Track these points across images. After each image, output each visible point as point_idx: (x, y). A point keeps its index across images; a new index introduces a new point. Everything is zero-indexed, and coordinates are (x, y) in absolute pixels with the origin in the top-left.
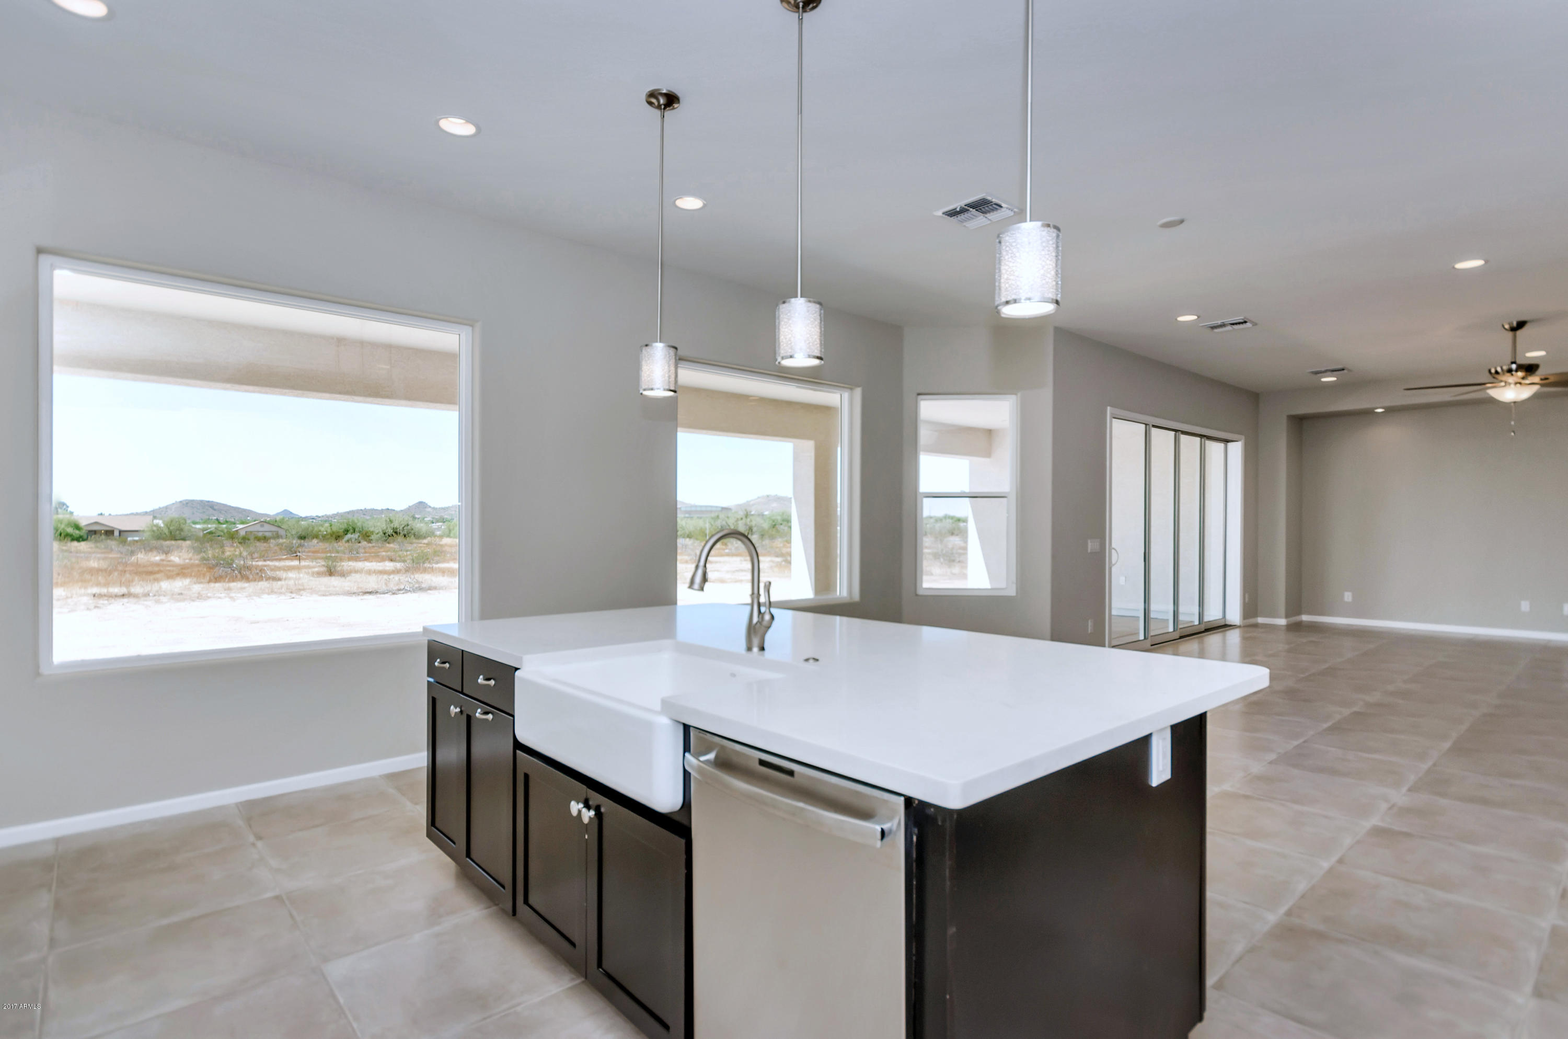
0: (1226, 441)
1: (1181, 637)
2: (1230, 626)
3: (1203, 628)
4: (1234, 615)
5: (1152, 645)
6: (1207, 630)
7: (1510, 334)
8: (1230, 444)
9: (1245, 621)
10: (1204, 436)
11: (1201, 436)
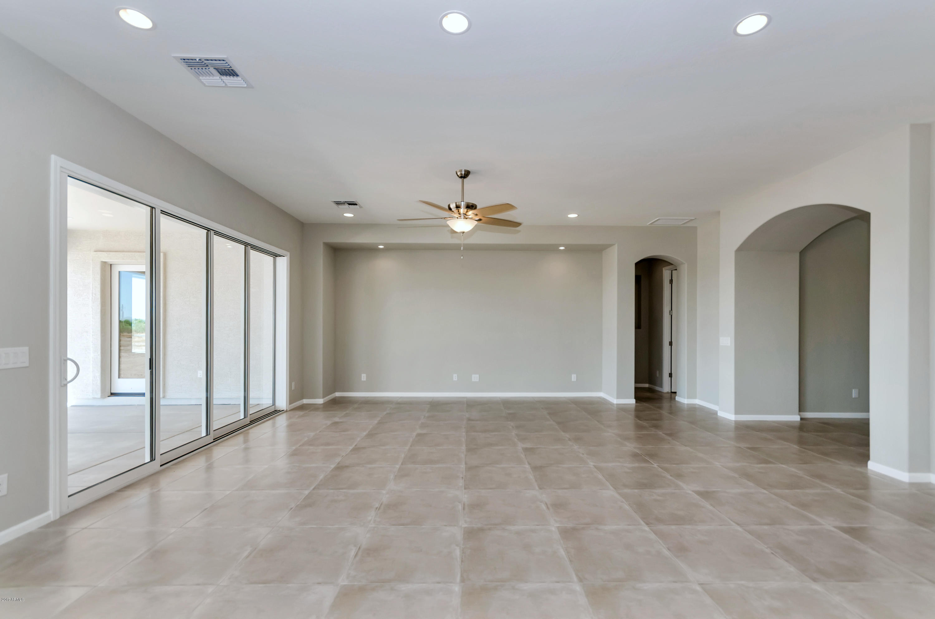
0: (275, 255)
1: (215, 440)
2: (280, 411)
3: (248, 421)
4: (282, 402)
5: (161, 466)
6: (252, 422)
7: (461, 180)
8: (278, 259)
9: (291, 405)
10: (249, 244)
11: (246, 244)
